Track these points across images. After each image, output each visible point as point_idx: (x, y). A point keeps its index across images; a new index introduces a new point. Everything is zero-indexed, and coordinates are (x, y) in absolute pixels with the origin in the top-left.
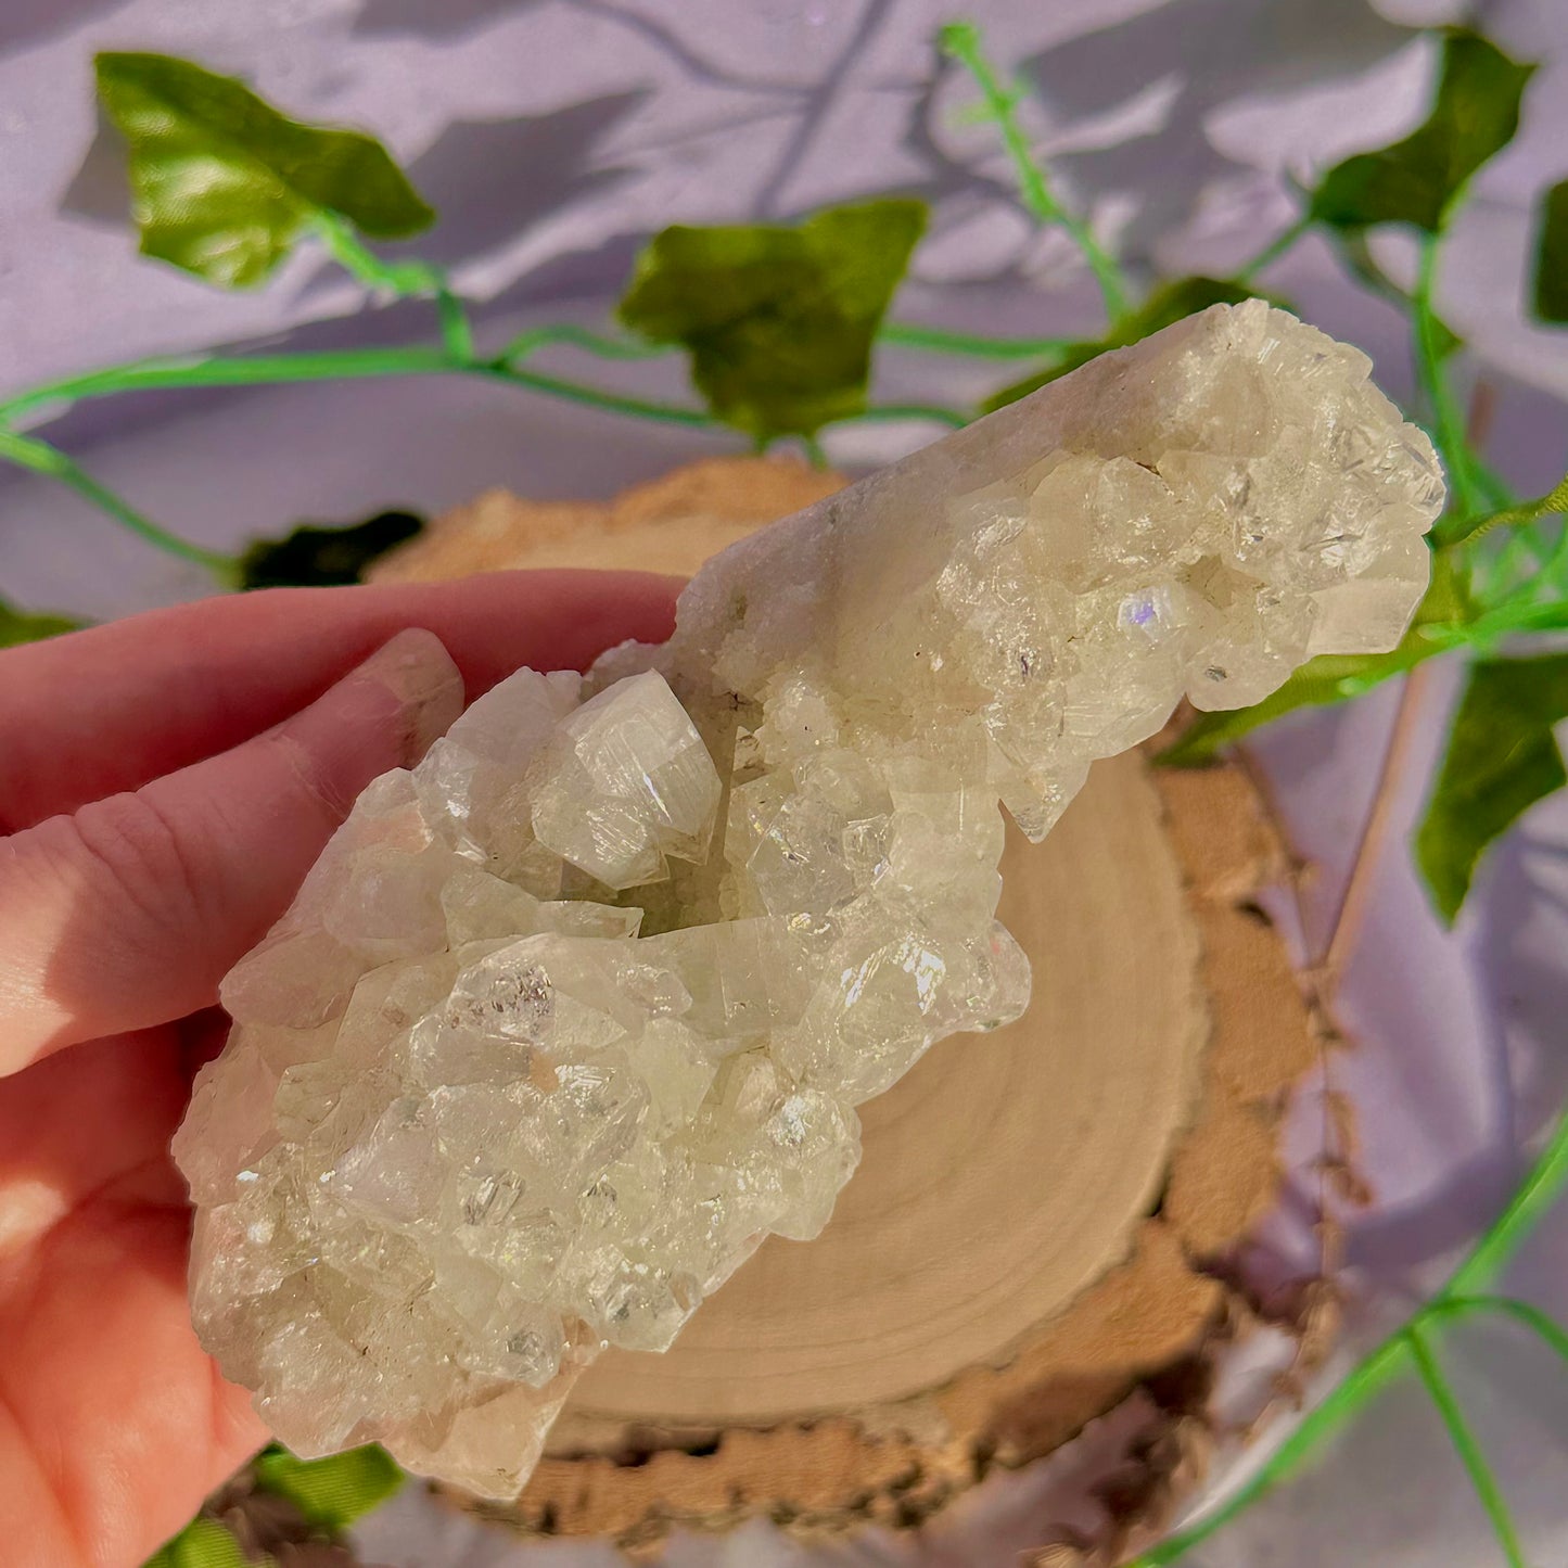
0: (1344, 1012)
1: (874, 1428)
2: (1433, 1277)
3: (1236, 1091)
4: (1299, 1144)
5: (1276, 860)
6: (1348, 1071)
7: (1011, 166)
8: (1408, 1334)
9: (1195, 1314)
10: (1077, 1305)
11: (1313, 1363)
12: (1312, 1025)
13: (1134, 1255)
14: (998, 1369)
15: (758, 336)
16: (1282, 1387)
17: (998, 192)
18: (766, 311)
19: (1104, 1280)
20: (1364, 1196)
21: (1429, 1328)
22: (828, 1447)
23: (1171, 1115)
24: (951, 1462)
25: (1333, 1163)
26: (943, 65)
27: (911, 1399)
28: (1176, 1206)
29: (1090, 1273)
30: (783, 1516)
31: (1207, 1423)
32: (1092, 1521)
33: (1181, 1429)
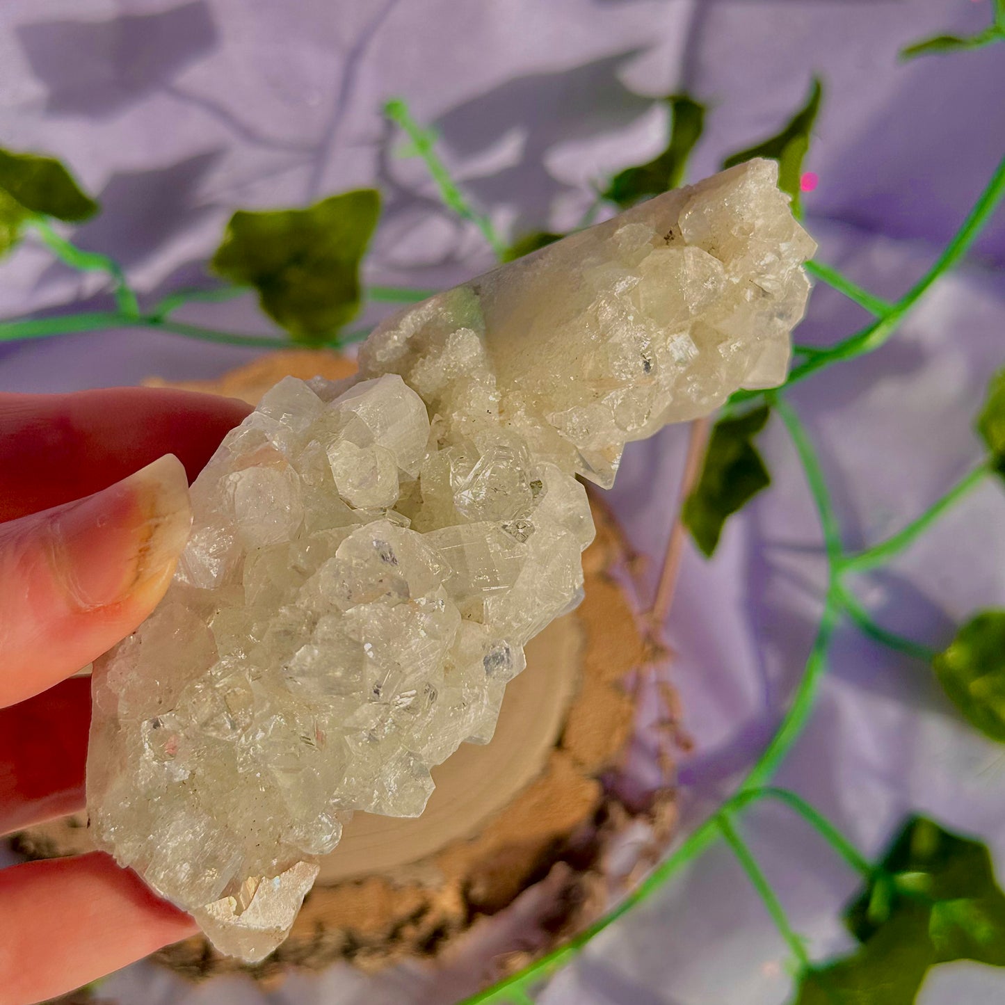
0: (668, 639)
1: (399, 881)
2: (732, 786)
3: (600, 673)
4: (646, 717)
5: (617, 552)
6: (670, 671)
7: (441, 188)
8: (721, 820)
9: (585, 800)
10: (517, 800)
11: (664, 839)
12: (648, 648)
13: (547, 770)
14: (471, 840)
15: (295, 276)
16: (650, 855)
17: (432, 205)
18: (298, 259)
19: (531, 787)
20: (684, 744)
21: (732, 816)
22: (371, 897)
23: (562, 691)
24: (448, 903)
25: (667, 722)
26: (390, 127)
27: (419, 862)
28: (571, 740)
29: (519, 782)
30: (350, 949)
31: (599, 873)
32: (536, 937)
33: (587, 879)
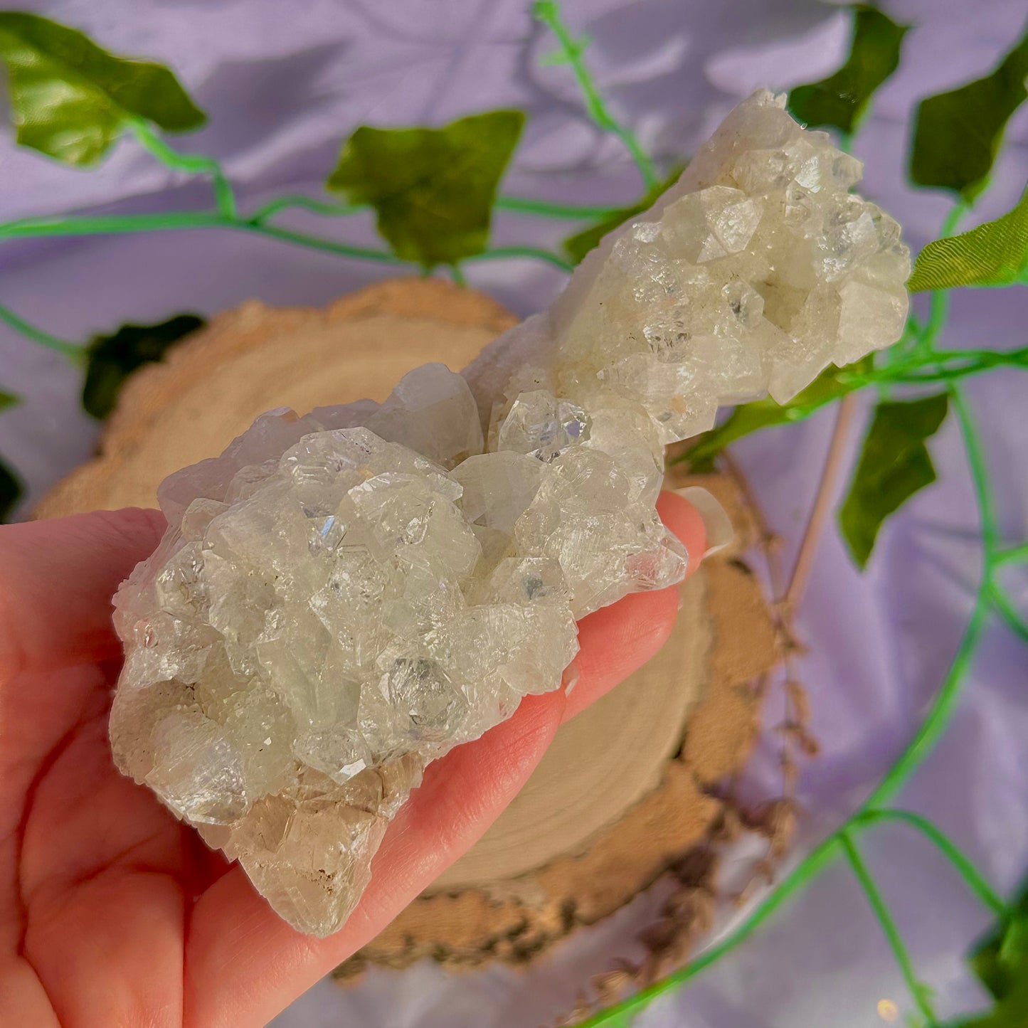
0: (800, 631)
1: (497, 895)
2: (857, 799)
3: (729, 678)
4: (771, 714)
5: (754, 533)
6: (801, 668)
7: (585, 92)
8: (843, 837)
9: (703, 820)
10: (628, 815)
11: (780, 854)
12: (778, 641)
13: (664, 783)
14: (578, 857)
15: (420, 199)
16: (762, 869)
17: (574, 110)
18: (424, 182)
19: (645, 799)
20: (811, 747)
21: (856, 833)
22: (467, 910)
23: (686, 695)
24: (547, 919)
25: (792, 726)
26: (537, 28)
27: (520, 877)
28: (691, 753)
29: (634, 795)
30: (440, 955)
31: (711, 892)
32: (638, 956)
33: (695, 897)
